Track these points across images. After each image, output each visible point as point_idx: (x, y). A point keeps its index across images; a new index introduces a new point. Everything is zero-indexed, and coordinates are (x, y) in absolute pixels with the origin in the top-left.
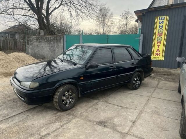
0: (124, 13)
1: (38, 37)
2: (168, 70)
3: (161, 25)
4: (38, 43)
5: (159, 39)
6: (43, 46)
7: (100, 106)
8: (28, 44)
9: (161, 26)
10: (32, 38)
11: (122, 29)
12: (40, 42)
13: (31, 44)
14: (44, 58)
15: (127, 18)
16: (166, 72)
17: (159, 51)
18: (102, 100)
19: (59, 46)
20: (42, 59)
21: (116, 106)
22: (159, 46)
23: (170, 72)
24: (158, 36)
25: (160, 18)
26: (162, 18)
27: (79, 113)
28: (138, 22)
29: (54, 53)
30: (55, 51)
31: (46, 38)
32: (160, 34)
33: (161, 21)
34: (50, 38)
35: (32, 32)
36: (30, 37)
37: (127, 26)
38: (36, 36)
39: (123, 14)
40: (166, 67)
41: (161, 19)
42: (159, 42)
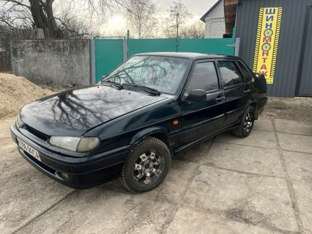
0: (174, 5)
1: (35, 42)
2: (280, 100)
3: (269, 22)
4: (36, 54)
5: (266, 47)
6: (48, 59)
7: (207, 174)
8: (15, 54)
9: (269, 24)
10: (23, 45)
11: (170, 33)
12: (40, 51)
13: (22, 56)
14: (52, 82)
15: (178, 15)
16: (276, 103)
17: (265, 68)
18: (202, 163)
19: (81, 59)
20: (47, 84)
21: (235, 173)
22: (265, 59)
23: (283, 104)
24: (264, 42)
25: (267, 10)
26: (271, 10)
27: (177, 194)
28: (205, 22)
29: (72, 74)
30: (73, 68)
31: (54, 44)
32: (267, 39)
33: (269, 16)
34: (61, 44)
35: (22, 32)
36: (19, 42)
37: (179, 28)
38: (31, 41)
39: (171, 7)
40: (276, 96)
41: (268, 12)
42: (265, 52)
